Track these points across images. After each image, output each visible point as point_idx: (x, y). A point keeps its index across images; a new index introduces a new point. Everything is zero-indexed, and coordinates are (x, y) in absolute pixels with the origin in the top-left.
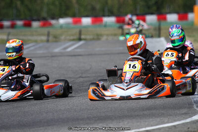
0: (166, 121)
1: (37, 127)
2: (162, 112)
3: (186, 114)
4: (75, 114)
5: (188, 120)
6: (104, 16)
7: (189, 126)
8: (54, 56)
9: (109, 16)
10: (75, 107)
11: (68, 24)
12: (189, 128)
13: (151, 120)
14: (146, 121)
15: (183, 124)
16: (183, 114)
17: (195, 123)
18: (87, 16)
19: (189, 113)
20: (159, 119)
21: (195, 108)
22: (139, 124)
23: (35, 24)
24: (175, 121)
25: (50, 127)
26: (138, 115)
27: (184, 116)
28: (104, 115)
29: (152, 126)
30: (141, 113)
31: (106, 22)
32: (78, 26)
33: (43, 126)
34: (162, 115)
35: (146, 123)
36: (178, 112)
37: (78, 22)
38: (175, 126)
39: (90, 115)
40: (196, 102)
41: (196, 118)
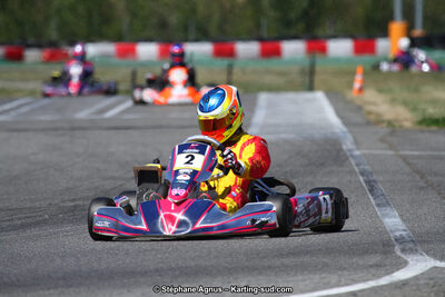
0: (334, 281)
1: (42, 289)
2: (326, 260)
3: (377, 266)
4: (127, 261)
5: (384, 281)
6: (187, 40)
7: (386, 294)
8: (76, 128)
9: (197, 40)
11: (105, 56)
13: (300, 278)
15: (374, 290)
16: (371, 266)
17: (400, 288)
18: (149, 40)
19: (385, 265)
20: (317, 277)
21: (399, 253)
23: (32, 55)
24: (355, 281)
25: (71, 289)
26: (269, 267)
27: (373, 271)
28: (193, 264)
30: (277, 262)
31: (192, 54)
32: (128, 61)
33: (56, 287)
34: (324, 268)
36: (361, 262)
37: (127, 52)
38: (353, 294)
39: (160, 265)
40: (400, 240)
41: (401, 275)
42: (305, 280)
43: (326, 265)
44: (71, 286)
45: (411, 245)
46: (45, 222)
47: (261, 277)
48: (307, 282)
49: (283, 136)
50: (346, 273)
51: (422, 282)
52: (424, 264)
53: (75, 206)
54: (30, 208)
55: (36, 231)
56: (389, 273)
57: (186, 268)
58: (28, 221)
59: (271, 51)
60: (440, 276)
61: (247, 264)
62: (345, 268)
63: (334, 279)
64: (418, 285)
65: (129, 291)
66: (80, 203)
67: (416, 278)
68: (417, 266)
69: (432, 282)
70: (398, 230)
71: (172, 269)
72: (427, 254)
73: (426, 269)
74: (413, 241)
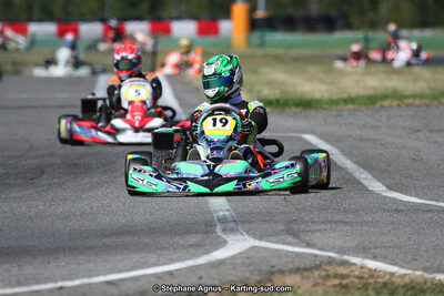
0: (153, 260)
2: (147, 240)
3: (197, 246)
5: (202, 260)
6: (31, 20)
7: (202, 273)
9: (41, 20)
12: (201, 278)
13: (120, 257)
14: (107, 262)
15: (190, 269)
16: (191, 246)
17: (217, 267)
19: (205, 245)
20: (137, 256)
21: (219, 229)
22: (91, 265)
24: (172, 261)
26: (91, 247)
27: (192, 250)
28: (15, 244)
29: (120, 271)
30: (99, 242)
31: (35, 34)
34: (146, 248)
35: (109, 266)
36: (181, 242)
38: (170, 273)
40: (223, 220)
41: (220, 254)
42: (122, 260)
43: (147, 245)
45: (232, 225)
47: (81, 257)
48: (126, 262)
50: (166, 252)
51: (239, 261)
52: (243, 244)
56: (207, 252)
57: (9, 247)
60: (258, 255)
61: (69, 244)
62: (165, 248)
63: (152, 258)
64: (234, 265)
67: (234, 257)
68: (237, 245)
69: (248, 261)
70: (222, 210)
72: (248, 233)
73: (245, 248)
74: (235, 221)
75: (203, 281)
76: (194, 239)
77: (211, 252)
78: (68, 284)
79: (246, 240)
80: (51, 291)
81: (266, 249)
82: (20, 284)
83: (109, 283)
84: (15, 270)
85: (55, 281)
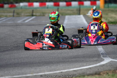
0: (85, 65)
2: (83, 59)
3: (96, 61)
4: (31, 60)
5: (98, 65)
6: (47, 1)
7: (99, 68)
8: (17, 25)
9: (49, 2)
10: (31, 56)
11: (26, 6)
12: (98, 69)
13: (76, 64)
14: (73, 65)
15: (95, 67)
16: (95, 61)
17: (102, 66)
18: (37, 2)
19: (98, 61)
20: (81, 64)
21: (102, 57)
22: (69, 66)
23: (6, 6)
24: (90, 65)
25: (16, 68)
26: (68, 61)
27: (95, 62)
28: (48, 61)
29: (77, 68)
30: (70, 60)
31: (48, 5)
32: (31, 7)
33: (12, 67)
34: (83, 61)
36: (92, 60)
37: (31, 5)
38: (90, 68)
39: (40, 61)
40: (102, 54)
41: (103, 63)
42: (77, 65)
43: (83, 60)
44: (16, 67)
45: (105, 55)
46: (10, 50)
47: (66, 64)
48: (78, 65)
49: (72, 27)
50: (88, 62)
51: (108, 65)
53: (17, 46)
54: (6, 46)
55: (7, 52)
56: (99, 62)
58: (5, 50)
59: (69, 5)
60: (113, 63)
61: (62, 60)
62: (88, 61)
63: (85, 64)
65: (31, 68)
66: (19, 45)
67: (106, 64)
68: (107, 61)
69: (111, 65)
70: (102, 51)
71: (43, 62)
72: (109, 57)
73: (109, 61)
74: (106, 54)
75: (99, 70)
76: (95, 59)
77: (100, 62)
78: (63, 71)
79: (109, 59)
80: (59, 73)
81: (115, 61)
82: (51, 71)
83: (74, 71)
84: (49, 67)
85: (60, 70)
